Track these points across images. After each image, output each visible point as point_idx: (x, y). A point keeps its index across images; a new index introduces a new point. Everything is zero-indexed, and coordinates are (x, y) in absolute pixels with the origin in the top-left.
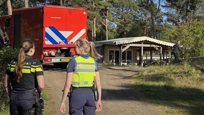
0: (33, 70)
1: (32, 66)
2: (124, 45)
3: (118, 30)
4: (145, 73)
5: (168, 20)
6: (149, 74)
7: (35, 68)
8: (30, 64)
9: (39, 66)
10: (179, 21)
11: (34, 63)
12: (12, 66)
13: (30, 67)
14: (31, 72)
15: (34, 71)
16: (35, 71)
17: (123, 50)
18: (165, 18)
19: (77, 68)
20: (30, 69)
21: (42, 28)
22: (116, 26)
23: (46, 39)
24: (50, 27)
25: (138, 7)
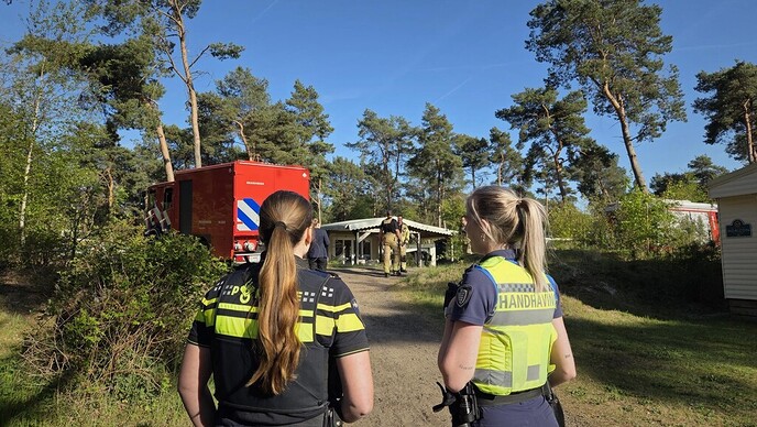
0: (325, 327)
1: (320, 306)
2: (361, 232)
3: (334, 210)
4: (422, 280)
5: (408, 195)
6: (430, 281)
7: (335, 316)
8: (309, 297)
9: (348, 305)
10: (424, 196)
11: (328, 292)
12: (222, 306)
13: (310, 313)
14: (318, 337)
15: (329, 333)
16: (336, 328)
17: (360, 239)
18: (403, 191)
19: (500, 308)
20: (311, 320)
21: (232, 202)
22: (331, 204)
23: (239, 220)
24: (245, 200)
25: (364, 175)
